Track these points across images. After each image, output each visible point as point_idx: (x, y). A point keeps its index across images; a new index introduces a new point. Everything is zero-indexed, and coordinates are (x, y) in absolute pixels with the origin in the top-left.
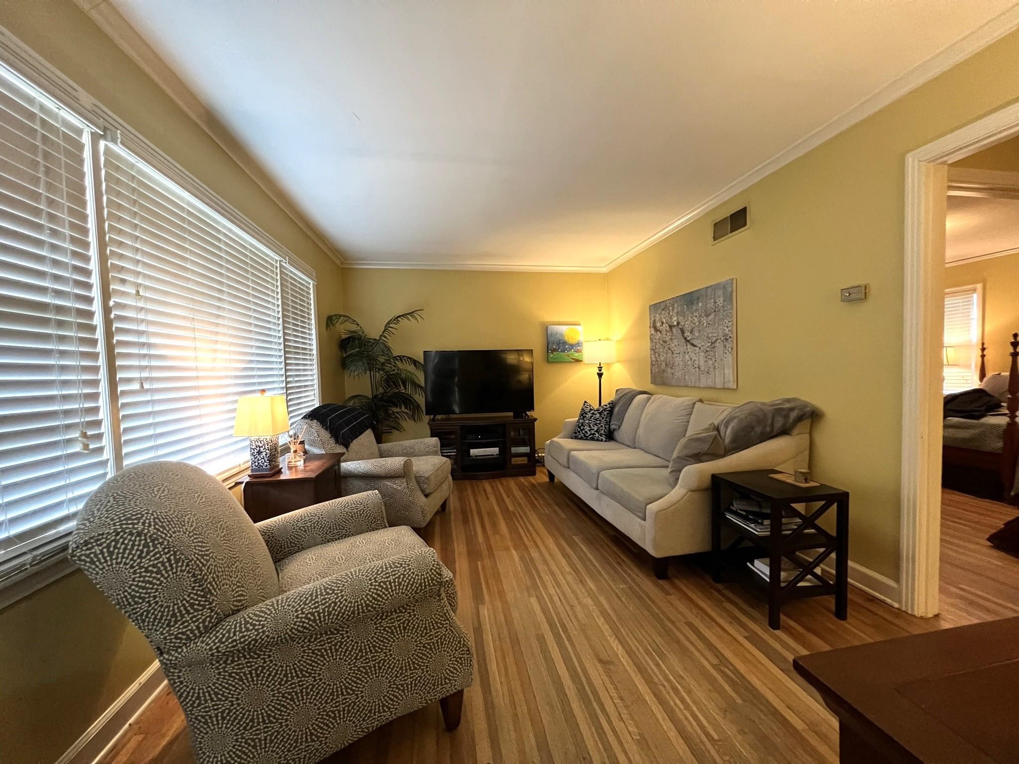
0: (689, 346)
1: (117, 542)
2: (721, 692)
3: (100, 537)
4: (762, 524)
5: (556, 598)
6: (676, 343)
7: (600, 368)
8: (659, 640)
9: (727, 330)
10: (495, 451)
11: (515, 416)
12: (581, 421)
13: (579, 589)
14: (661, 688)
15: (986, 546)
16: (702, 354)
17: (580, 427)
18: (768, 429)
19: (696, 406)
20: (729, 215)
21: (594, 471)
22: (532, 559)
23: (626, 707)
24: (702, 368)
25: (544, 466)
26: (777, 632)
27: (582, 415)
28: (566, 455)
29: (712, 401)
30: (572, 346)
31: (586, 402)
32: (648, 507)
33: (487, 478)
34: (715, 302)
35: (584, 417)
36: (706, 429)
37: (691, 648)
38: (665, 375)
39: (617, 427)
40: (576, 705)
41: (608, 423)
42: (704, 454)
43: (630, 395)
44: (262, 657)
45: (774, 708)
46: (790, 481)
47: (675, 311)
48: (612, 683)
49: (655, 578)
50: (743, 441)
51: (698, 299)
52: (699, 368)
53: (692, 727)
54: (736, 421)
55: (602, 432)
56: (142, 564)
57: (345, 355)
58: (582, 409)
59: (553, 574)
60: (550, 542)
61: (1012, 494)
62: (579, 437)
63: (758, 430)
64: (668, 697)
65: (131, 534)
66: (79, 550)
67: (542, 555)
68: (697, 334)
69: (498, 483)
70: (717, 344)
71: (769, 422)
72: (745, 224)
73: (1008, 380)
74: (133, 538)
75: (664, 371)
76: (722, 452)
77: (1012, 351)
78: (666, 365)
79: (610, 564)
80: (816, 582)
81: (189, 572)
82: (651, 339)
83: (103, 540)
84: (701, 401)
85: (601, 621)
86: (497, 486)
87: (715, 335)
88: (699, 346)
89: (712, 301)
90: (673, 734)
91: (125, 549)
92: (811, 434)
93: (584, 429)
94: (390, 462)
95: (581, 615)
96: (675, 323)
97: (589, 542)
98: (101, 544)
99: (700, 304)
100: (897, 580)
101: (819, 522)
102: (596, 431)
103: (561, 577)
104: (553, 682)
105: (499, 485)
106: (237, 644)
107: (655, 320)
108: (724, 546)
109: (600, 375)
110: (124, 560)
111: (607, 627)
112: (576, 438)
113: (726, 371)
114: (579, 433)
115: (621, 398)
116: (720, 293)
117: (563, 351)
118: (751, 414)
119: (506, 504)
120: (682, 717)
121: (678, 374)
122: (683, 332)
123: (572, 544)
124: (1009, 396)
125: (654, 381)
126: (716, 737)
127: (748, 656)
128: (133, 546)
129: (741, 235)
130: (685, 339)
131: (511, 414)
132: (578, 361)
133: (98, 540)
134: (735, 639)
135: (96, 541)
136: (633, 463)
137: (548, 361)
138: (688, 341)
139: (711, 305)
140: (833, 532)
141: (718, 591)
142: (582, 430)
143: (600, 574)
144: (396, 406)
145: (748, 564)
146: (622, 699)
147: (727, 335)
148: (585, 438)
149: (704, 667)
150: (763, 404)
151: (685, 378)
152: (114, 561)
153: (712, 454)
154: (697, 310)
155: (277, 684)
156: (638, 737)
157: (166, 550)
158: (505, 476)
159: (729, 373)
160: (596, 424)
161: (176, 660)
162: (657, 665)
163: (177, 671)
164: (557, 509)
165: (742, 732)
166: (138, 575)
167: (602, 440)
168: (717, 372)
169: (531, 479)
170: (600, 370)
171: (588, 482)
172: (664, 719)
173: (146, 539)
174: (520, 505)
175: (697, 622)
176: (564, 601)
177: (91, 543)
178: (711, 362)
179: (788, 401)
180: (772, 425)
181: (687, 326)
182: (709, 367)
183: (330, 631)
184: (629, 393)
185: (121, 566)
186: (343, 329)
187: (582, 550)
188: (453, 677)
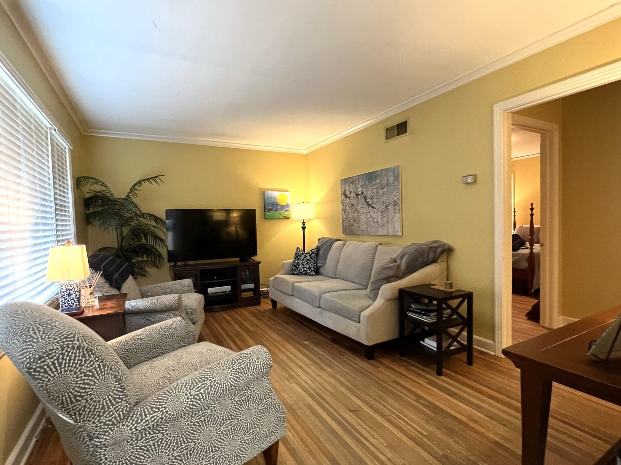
0: (370, 208)
1: (63, 355)
2: (422, 412)
3: (51, 352)
4: (429, 316)
5: (309, 381)
6: (361, 206)
7: (304, 223)
8: (380, 393)
9: (396, 198)
10: (228, 288)
11: (241, 261)
12: (296, 261)
13: (321, 373)
14: (391, 417)
15: (525, 319)
16: (379, 213)
17: (295, 266)
18: (426, 260)
19: (378, 248)
20: (395, 124)
21: (317, 295)
22: (282, 360)
23: (375, 431)
24: (379, 223)
25: (268, 297)
26: (442, 377)
27: (297, 257)
28: (291, 286)
29: (387, 244)
30: (283, 207)
31: (298, 248)
32: (362, 313)
33: (223, 310)
34: (388, 180)
35: (298, 259)
36: (389, 262)
37: (400, 394)
38: (353, 227)
39: (323, 265)
40: (345, 437)
41: (316, 262)
42: (392, 277)
43: (330, 242)
44: (161, 432)
45: (450, 414)
46: (443, 288)
47: (360, 185)
48: (363, 421)
49: (367, 360)
50: (412, 268)
51: (376, 177)
52: (377, 223)
53: (413, 433)
54: (407, 256)
55: (312, 269)
56: (82, 371)
57: (88, 213)
58: (296, 253)
59: (300, 367)
60: (290, 347)
61: (532, 291)
62: (295, 273)
63: (420, 260)
64: (396, 421)
65: (73, 348)
66: (34, 364)
67: (288, 357)
68: (376, 200)
69: (232, 313)
70: (389, 207)
71: (426, 256)
72: (406, 132)
73: (529, 230)
74: (75, 351)
75: (352, 225)
76: (401, 275)
77: (531, 213)
78: (354, 220)
79: (337, 356)
80: (459, 346)
81: (112, 375)
82: (342, 203)
83: (54, 354)
84: (381, 244)
85: (343, 389)
86: (233, 314)
87: (387, 201)
88: (377, 208)
89: (386, 179)
90: (404, 438)
91: (70, 360)
92: (447, 261)
93: (299, 268)
94: (165, 299)
95: (329, 388)
96: (360, 193)
97: (317, 344)
98: (52, 358)
99: (378, 181)
100: (494, 340)
101: (459, 310)
102: (308, 268)
103: (308, 369)
104: (327, 428)
105: (235, 314)
106: (149, 423)
107: (345, 190)
108: (406, 333)
109: (304, 228)
110: (70, 368)
111: (348, 392)
112: (293, 274)
113: (396, 224)
114: (295, 270)
115: (323, 245)
116: (391, 174)
117: (276, 210)
118: (416, 250)
119: (246, 326)
120: (406, 429)
121: (363, 227)
122: (365, 198)
123: (305, 346)
124: (530, 238)
125: (345, 232)
126: (426, 434)
127: (431, 392)
128: (75, 357)
129: (403, 138)
130: (368, 203)
131: (238, 259)
132: (287, 218)
133: (50, 354)
134: (421, 385)
135: (48, 355)
136: (341, 288)
137: (265, 218)
138: (370, 205)
139: (385, 182)
140: (465, 315)
141: (405, 361)
142: (297, 268)
143: (333, 363)
144: (138, 256)
145: (421, 342)
146: (371, 428)
147: (396, 201)
148: (300, 274)
149: (410, 402)
150: (422, 244)
151: (367, 230)
152: (63, 370)
153: (397, 277)
154: (375, 185)
155: (171, 450)
156: (386, 444)
157: (97, 359)
158: (237, 307)
159: (398, 226)
160: (307, 263)
161: (105, 441)
162: (384, 406)
163: (103, 451)
164: (286, 326)
165: (439, 429)
166: (79, 379)
167: (312, 275)
168: (389, 225)
169: (257, 307)
170: (304, 225)
171: (312, 304)
172: (397, 432)
173: (83, 352)
174: (257, 325)
175: (399, 380)
176: (315, 382)
177: (44, 357)
178: (385, 219)
179: (435, 242)
180: (428, 257)
181: (369, 194)
182: (384, 222)
183: (204, 408)
184: (329, 240)
185: (68, 373)
186: (88, 189)
187: (315, 350)
188: (276, 430)
